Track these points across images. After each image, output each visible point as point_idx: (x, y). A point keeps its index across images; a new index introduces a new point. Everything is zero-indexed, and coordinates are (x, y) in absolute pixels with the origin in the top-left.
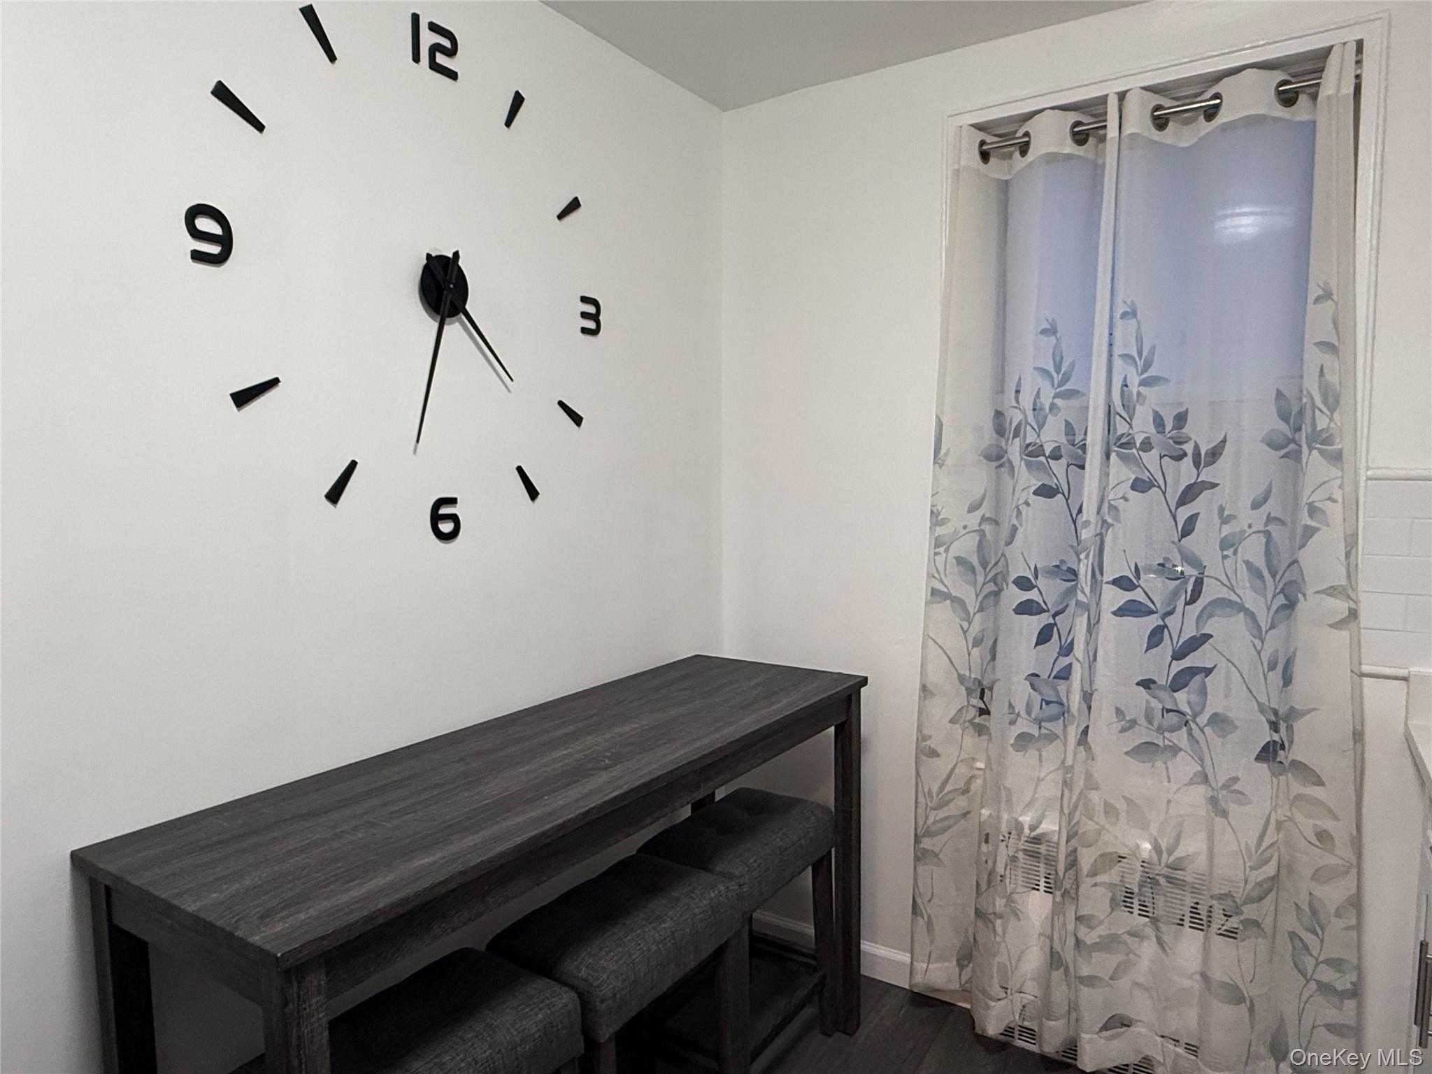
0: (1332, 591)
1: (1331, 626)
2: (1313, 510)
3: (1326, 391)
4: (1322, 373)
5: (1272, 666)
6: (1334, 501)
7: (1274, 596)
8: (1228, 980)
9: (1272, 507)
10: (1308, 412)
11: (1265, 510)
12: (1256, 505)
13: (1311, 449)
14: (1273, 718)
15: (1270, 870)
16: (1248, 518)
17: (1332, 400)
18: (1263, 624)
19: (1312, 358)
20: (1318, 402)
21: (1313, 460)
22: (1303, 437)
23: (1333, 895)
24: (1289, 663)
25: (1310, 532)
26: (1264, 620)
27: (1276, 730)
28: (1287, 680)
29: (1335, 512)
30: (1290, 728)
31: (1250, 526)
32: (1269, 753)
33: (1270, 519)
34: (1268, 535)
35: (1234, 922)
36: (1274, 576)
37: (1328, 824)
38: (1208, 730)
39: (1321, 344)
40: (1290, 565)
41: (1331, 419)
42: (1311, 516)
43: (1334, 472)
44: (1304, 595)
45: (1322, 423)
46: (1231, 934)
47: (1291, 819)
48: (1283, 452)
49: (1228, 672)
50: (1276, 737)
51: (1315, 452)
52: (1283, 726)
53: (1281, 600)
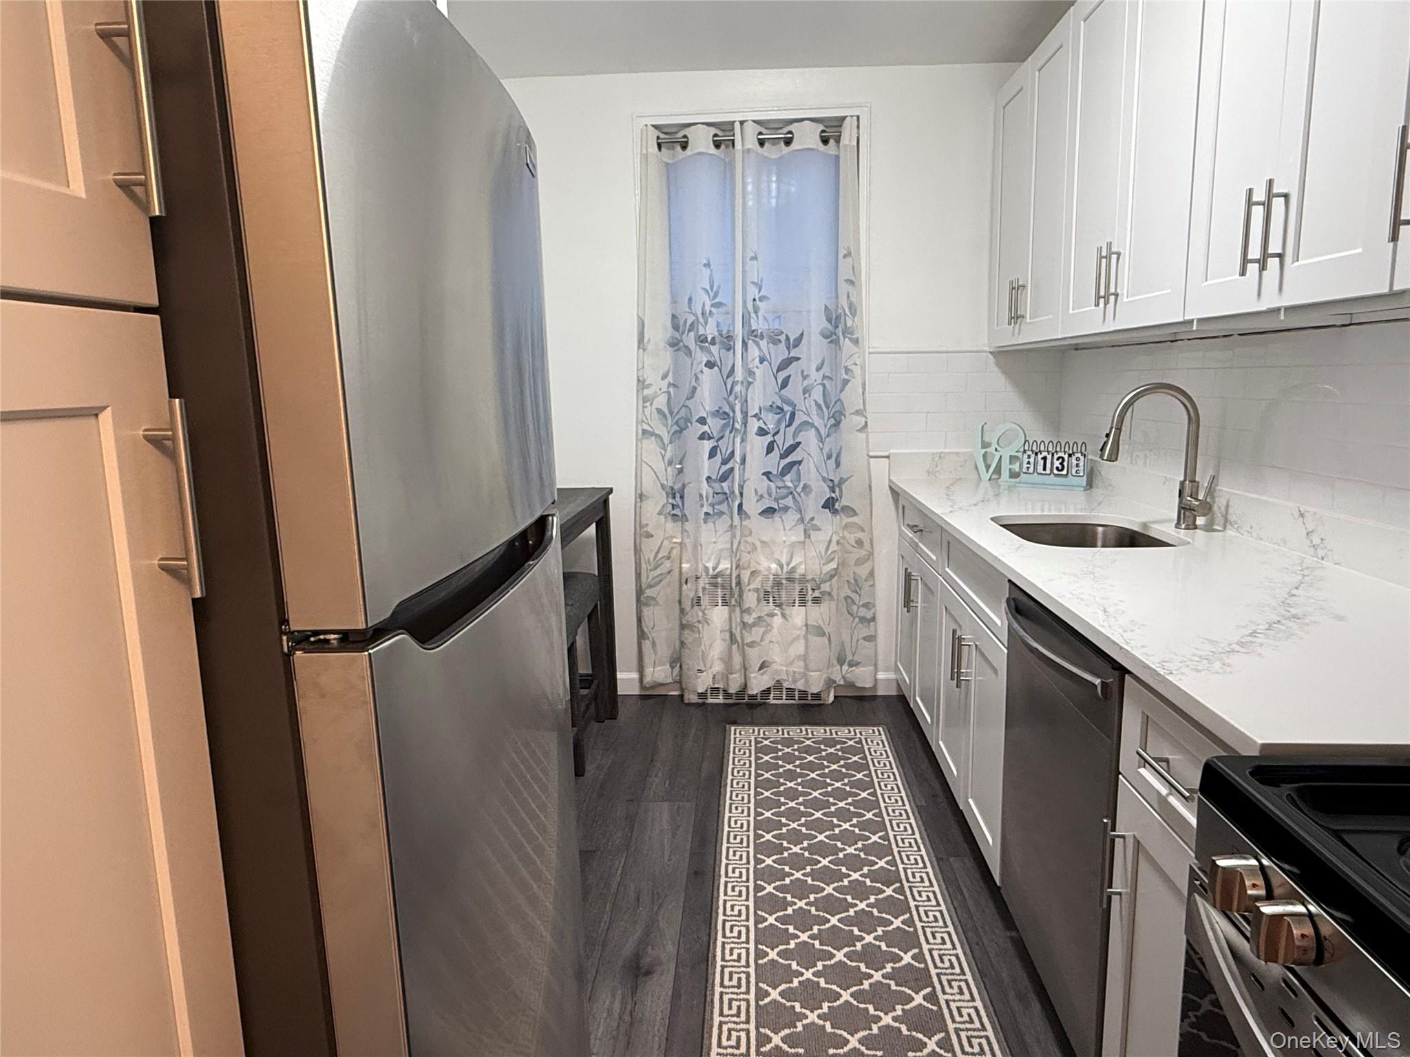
0: (858, 413)
1: (858, 431)
2: (847, 370)
3: (851, 306)
4: (848, 297)
5: (829, 457)
6: (856, 365)
7: (829, 418)
8: (816, 624)
9: (826, 370)
10: (843, 318)
11: (821, 372)
12: (818, 369)
13: (844, 338)
14: (831, 485)
15: (833, 565)
16: (815, 376)
17: (853, 310)
18: (822, 433)
19: (843, 287)
20: (847, 312)
21: (846, 343)
22: (840, 331)
23: (863, 571)
24: (838, 456)
25: (846, 382)
26: (823, 432)
27: (834, 492)
28: (838, 464)
29: (857, 371)
30: (841, 490)
31: (815, 381)
32: (829, 504)
33: (824, 377)
34: (824, 385)
35: (817, 594)
36: (828, 408)
37: (860, 535)
38: (802, 494)
39: (847, 281)
40: (836, 403)
41: (854, 321)
42: (846, 373)
43: (856, 349)
44: (845, 416)
45: (849, 323)
46: (816, 601)
47: (843, 538)
48: (829, 340)
49: (809, 460)
50: (833, 495)
51: (847, 339)
52: (837, 490)
53: (832, 421)
